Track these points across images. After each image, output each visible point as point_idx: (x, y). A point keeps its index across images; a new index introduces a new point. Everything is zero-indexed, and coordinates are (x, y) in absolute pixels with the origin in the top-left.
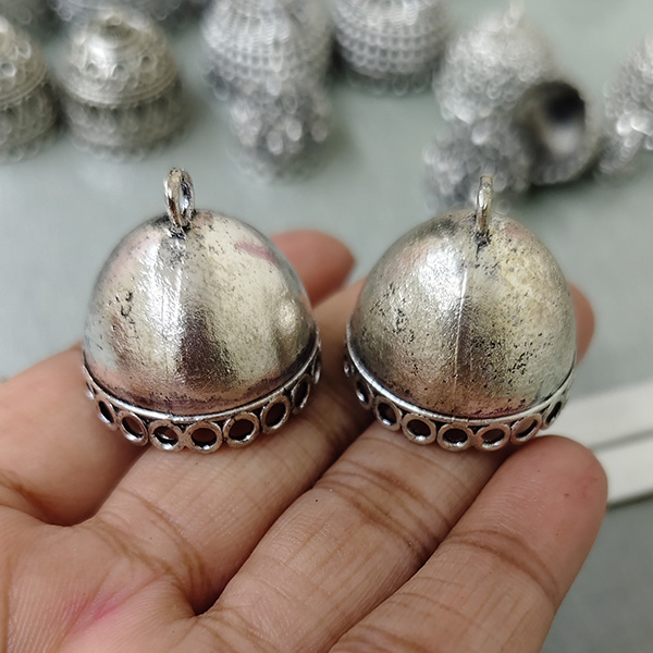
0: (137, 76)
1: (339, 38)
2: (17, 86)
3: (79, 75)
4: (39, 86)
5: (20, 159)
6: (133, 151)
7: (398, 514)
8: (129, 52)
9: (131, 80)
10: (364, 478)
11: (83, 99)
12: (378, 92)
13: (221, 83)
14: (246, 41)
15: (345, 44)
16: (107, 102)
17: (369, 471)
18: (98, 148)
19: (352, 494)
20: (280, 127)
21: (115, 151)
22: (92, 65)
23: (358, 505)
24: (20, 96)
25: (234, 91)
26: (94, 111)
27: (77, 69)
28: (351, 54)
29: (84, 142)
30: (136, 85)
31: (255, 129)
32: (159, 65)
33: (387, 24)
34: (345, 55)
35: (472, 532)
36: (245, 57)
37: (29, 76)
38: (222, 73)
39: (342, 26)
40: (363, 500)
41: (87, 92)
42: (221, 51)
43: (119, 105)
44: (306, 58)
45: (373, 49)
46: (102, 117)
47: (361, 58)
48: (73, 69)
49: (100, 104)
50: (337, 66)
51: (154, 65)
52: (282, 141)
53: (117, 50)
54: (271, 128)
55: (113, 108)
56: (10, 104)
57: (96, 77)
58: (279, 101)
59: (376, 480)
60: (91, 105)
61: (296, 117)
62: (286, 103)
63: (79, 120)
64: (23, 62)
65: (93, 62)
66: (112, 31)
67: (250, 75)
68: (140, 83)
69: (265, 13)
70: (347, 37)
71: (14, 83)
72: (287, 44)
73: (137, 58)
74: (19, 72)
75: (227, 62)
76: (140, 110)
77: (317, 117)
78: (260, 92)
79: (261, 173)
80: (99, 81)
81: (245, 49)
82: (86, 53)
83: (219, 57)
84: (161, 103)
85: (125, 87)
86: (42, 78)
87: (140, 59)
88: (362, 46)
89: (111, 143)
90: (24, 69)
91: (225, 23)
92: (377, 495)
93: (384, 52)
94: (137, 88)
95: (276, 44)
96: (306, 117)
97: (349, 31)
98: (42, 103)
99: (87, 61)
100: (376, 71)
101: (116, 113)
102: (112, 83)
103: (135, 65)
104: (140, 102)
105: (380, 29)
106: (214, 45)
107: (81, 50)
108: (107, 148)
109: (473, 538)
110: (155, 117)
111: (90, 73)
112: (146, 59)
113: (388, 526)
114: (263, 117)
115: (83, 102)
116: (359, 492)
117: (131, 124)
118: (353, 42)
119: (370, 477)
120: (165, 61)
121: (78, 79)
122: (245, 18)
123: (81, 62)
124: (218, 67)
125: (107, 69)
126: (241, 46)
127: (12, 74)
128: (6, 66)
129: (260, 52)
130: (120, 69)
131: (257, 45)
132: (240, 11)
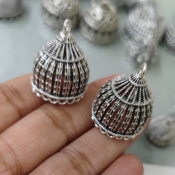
0: (107, 23)
1: (167, 33)
2: (70, 12)
4: (76, 15)
6: (96, 44)
7: (83, 168)
8: (107, 15)
9: (105, 24)
10: (76, 154)
12: (171, 53)
13: (127, 33)
14: (141, 24)
15: (168, 35)
16: (95, 27)
17: (78, 152)
18: (86, 39)
19: (71, 158)
20: (143, 55)
21: (91, 42)
22: (95, 15)
23: (72, 162)
24: (70, 16)
25: (131, 37)
26: (90, 28)
27: (90, 14)
28: (168, 39)
29: (82, 35)
30: (105, 25)
31: (135, 52)
32: (114, 22)
34: (166, 39)
36: (139, 29)
37: (75, 10)
38: (129, 30)
39: (169, 30)
40: (74, 161)
41: (90, 22)
42: (132, 24)
43: (98, 30)
44: (156, 36)
46: (91, 31)
47: (171, 41)
48: (88, 13)
49: (93, 27)
50: (163, 41)
51: (113, 21)
52: (142, 59)
53: (104, 13)
54: (140, 54)
55: (96, 30)
57: (95, 19)
58: (146, 47)
59: (80, 155)
60: (90, 26)
61: (149, 54)
62: (148, 48)
63: (84, 29)
64: (74, 6)
66: (105, 7)
67: (138, 34)
68: (107, 25)
69: (150, 19)
70: (169, 33)
71: (70, 11)
72: (153, 30)
74: (72, 8)
75: (133, 28)
76: (103, 34)
77: (155, 56)
78: (141, 42)
79: (131, 65)
80: (95, 20)
81: (140, 27)
82: (94, 10)
83: (131, 25)
84: (110, 33)
85: (103, 25)
86: (78, 12)
87: (110, 18)
88: (173, 38)
89: (90, 39)
90: (74, 8)
91: (137, 16)
92: (79, 160)
94: (105, 27)
95: (150, 29)
96: (152, 55)
97: (171, 32)
98: (75, 20)
99: (94, 13)
101: (96, 32)
102: (98, 22)
103: (108, 19)
104: (105, 31)
106: (131, 21)
107: (93, 8)
108: (88, 40)
110: (107, 37)
111: (94, 17)
112: (111, 19)
113: (80, 171)
114: (140, 50)
115: (88, 24)
116: (74, 158)
117: (99, 36)
118: (171, 36)
119: (78, 154)
120: (116, 22)
121: (89, 17)
122: (144, 18)
123: (92, 13)
124: (129, 29)
125: (99, 18)
126: (139, 25)
127: (70, 8)
128: (69, 5)
129: (144, 30)
130: (103, 19)
131: (144, 27)
132: (143, 15)
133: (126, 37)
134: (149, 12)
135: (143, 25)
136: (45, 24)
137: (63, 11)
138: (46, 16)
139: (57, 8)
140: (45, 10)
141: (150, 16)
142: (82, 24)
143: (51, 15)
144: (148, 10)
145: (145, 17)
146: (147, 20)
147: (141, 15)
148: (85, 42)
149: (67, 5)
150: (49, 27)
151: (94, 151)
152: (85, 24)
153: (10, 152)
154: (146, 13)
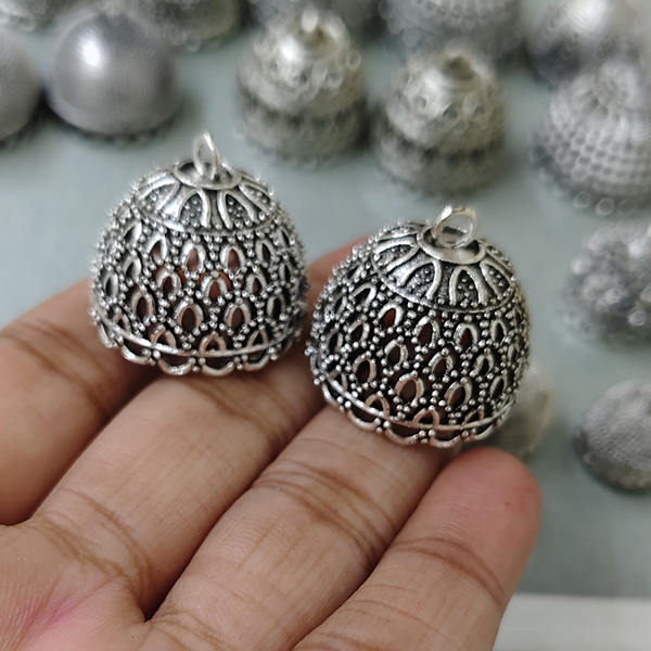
0: (467, 125)
2: (336, 98)
3: (408, 107)
8: (468, 97)
9: (459, 125)
10: (310, 476)
14: (597, 134)
16: (423, 140)
17: (313, 469)
18: (395, 180)
23: (307, 504)
24: (336, 108)
26: (406, 145)
27: (406, 99)
29: (380, 168)
30: (461, 132)
32: (492, 118)
36: (590, 149)
37: (352, 90)
41: (409, 125)
42: (565, 134)
43: (436, 148)
48: (399, 94)
51: (488, 114)
53: (454, 91)
55: (428, 149)
57: (423, 112)
59: (322, 479)
63: (388, 148)
66: (456, 70)
67: (588, 167)
68: (467, 131)
69: (629, 111)
71: (335, 94)
72: (641, 149)
73: (473, 105)
74: (343, 86)
75: (567, 146)
76: (455, 159)
81: (593, 142)
82: (420, 86)
83: (559, 137)
84: (477, 155)
85: (451, 130)
86: (362, 94)
90: (349, 84)
91: (579, 106)
95: (629, 146)
98: (352, 124)
99: (418, 94)
101: (429, 154)
102: (436, 123)
103: (467, 110)
106: (558, 123)
108: (405, 182)
111: (420, 108)
112: (480, 110)
115: (399, 133)
117: (440, 166)
119: (315, 476)
121: (402, 107)
122: (605, 111)
123: (411, 93)
125: (437, 108)
126: (589, 136)
127: (335, 85)
128: (333, 76)
129: (609, 151)
130: (451, 112)
131: (607, 141)
132: (601, 101)
134: (621, 89)
135: (603, 134)
136: (252, 142)
137: (312, 96)
138: (256, 119)
139: (292, 90)
140: (250, 101)
141: (629, 102)
142: (378, 131)
143: (272, 115)
144: (619, 81)
145: (611, 108)
146: (617, 118)
147: (595, 102)
148: (392, 189)
149: (324, 75)
150: (267, 152)
151: (363, 457)
152: (389, 129)
153: (102, 524)
154: (613, 92)
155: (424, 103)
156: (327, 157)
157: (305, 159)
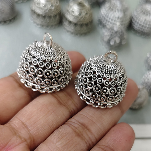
0: (83, 17)
1: (133, 20)
2: (53, 11)
3: (69, 13)
4: (58, 13)
5: (49, 28)
6: (77, 34)
7: (85, 135)
8: (83, 11)
9: (82, 17)
10: (78, 124)
11: (68, 19)
12: (138, 35)
13: (101, 23)
14: (111, 15)
15: (134, 21)
16: (74, 21)
17: (79, 122)
18: (68, 31)
19: (74, 128)
20: (115, 39)
21: (72, 33)
22: (73, 11)
23: (75, 131)
24: (54, 14)
25: (104, 26)
26: (70, 22)
27: (69, 11)
28: (134, 24)
29: (65, 29)
30: (82, 19)
31: (108, 37)
32: (89, 16)
33: (145, 20)
34: (133, 24)
35: (103, 146)
36: (110, 19)
37: (57, 9)
38: (102, 21)
39: (134, 17)
40: (77, 130)
41: (70, 17)
43: (77, 23)
44: (124, 23)
45: (140, 25)
46: (72, 25)
47: (136, 26)
48: (68, 11)
49: (73, 21)
50: (130, 26)
51: (88, 15)
52: (114, 42)
53: (80, 9)
54: (112, 38)
55: (75, 23)
56: (50, 15)
57: (73, 14)
58: (116, 32)
59: (81, 125)
60: (70, 21)
61: (119, 37)
62: (118, 33)
63: (66, 24)
64: (56, 6)
65: (74, 11)
66: (80, 4)
67: (110, 23)
68: (84, 19)
69: (118, 10)
70: (134, 20)
71: (53, 10)
72: (121, 18)
73: (85, 12)
74: (55, 8)
75: (105, 18)
76: (81, 25)
77: (124, 39)
78: (112, 29)
79: (106, 48)
80: (74, 16)
81: (110, 17)
82: (72, 8)
83: (103, 16)
84: (87, 25)
85: (80, 19)
86: (60, 11)
88: (138, 23)
89: (72, 31)
90: (56, 8)
91: (107, 9)
93: (143, 26)
94: (83, 20)
95: (118, 18)
96: (122, 38)
97: (135, 19)
98: (58, 17)
99: (72, 10)
100: (139, 30)
101: (76, 25)
102: (77, 17)
103: (83, 14)
104: (82, 23)
105: (143, 20)
106: (103, 13)
107: (71, 7)
108: (70, 32)
109: (102, 147)
110: (84, 28)
111: (72, 13)
112: (86, 14)
113: (82, 138)
114: (111, 35)
115: (68, 20)
116: (76, 128)
117: (78, 28)
118: (136, 22)
119: (79, 124)
120: (91, 15)
121: (68, 14)
122: (112, 10)
123: (71, 10)
124: (102, 19)
125: (76, 13)
126: (109, 16)
127: (53, 8)
128: (52, 6)
129: (114, 19)
130: (80, 14)
131: (113, 17)
132: (112, 7)
133: (100, 26)
134: (116, 5)
135: (113, 15)
136: (35, 23)
137: (47, 11)
138: (35, 16)
139: (43, 9)
140: (34, 12)
141: (118, 8)
142: (64, 20)
143: (38, 15)
144: (116, 3)
145: (114, 9)
146: (115, 11)
147: (110, 8)
148: (68, 34)
149: (50, 6)
150: (38, 25)
152: (66, 19)
154: (114, 5)
155: (73, 12)
156: (52, 26)
157: (47, 27)
